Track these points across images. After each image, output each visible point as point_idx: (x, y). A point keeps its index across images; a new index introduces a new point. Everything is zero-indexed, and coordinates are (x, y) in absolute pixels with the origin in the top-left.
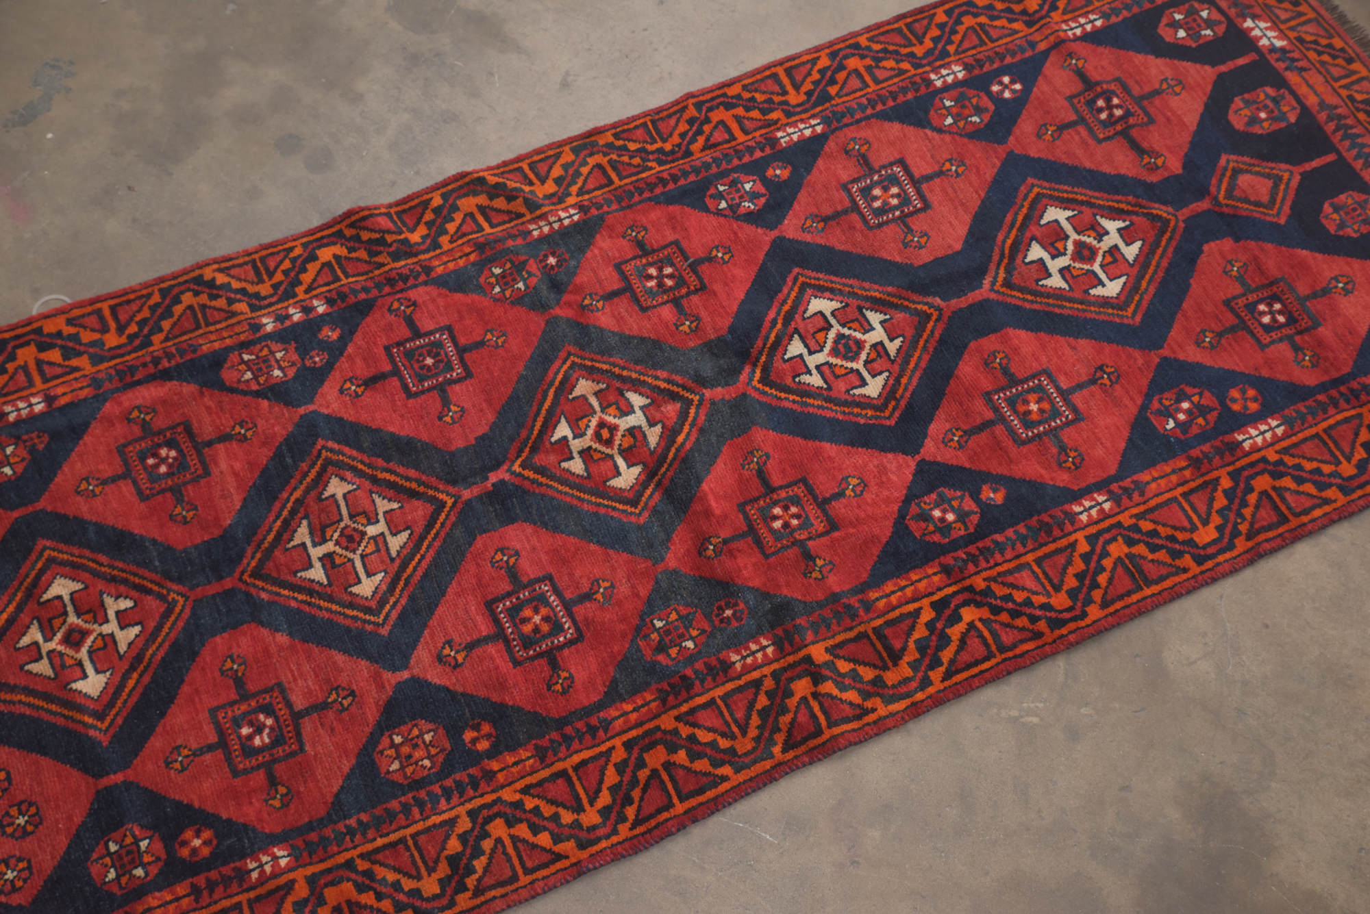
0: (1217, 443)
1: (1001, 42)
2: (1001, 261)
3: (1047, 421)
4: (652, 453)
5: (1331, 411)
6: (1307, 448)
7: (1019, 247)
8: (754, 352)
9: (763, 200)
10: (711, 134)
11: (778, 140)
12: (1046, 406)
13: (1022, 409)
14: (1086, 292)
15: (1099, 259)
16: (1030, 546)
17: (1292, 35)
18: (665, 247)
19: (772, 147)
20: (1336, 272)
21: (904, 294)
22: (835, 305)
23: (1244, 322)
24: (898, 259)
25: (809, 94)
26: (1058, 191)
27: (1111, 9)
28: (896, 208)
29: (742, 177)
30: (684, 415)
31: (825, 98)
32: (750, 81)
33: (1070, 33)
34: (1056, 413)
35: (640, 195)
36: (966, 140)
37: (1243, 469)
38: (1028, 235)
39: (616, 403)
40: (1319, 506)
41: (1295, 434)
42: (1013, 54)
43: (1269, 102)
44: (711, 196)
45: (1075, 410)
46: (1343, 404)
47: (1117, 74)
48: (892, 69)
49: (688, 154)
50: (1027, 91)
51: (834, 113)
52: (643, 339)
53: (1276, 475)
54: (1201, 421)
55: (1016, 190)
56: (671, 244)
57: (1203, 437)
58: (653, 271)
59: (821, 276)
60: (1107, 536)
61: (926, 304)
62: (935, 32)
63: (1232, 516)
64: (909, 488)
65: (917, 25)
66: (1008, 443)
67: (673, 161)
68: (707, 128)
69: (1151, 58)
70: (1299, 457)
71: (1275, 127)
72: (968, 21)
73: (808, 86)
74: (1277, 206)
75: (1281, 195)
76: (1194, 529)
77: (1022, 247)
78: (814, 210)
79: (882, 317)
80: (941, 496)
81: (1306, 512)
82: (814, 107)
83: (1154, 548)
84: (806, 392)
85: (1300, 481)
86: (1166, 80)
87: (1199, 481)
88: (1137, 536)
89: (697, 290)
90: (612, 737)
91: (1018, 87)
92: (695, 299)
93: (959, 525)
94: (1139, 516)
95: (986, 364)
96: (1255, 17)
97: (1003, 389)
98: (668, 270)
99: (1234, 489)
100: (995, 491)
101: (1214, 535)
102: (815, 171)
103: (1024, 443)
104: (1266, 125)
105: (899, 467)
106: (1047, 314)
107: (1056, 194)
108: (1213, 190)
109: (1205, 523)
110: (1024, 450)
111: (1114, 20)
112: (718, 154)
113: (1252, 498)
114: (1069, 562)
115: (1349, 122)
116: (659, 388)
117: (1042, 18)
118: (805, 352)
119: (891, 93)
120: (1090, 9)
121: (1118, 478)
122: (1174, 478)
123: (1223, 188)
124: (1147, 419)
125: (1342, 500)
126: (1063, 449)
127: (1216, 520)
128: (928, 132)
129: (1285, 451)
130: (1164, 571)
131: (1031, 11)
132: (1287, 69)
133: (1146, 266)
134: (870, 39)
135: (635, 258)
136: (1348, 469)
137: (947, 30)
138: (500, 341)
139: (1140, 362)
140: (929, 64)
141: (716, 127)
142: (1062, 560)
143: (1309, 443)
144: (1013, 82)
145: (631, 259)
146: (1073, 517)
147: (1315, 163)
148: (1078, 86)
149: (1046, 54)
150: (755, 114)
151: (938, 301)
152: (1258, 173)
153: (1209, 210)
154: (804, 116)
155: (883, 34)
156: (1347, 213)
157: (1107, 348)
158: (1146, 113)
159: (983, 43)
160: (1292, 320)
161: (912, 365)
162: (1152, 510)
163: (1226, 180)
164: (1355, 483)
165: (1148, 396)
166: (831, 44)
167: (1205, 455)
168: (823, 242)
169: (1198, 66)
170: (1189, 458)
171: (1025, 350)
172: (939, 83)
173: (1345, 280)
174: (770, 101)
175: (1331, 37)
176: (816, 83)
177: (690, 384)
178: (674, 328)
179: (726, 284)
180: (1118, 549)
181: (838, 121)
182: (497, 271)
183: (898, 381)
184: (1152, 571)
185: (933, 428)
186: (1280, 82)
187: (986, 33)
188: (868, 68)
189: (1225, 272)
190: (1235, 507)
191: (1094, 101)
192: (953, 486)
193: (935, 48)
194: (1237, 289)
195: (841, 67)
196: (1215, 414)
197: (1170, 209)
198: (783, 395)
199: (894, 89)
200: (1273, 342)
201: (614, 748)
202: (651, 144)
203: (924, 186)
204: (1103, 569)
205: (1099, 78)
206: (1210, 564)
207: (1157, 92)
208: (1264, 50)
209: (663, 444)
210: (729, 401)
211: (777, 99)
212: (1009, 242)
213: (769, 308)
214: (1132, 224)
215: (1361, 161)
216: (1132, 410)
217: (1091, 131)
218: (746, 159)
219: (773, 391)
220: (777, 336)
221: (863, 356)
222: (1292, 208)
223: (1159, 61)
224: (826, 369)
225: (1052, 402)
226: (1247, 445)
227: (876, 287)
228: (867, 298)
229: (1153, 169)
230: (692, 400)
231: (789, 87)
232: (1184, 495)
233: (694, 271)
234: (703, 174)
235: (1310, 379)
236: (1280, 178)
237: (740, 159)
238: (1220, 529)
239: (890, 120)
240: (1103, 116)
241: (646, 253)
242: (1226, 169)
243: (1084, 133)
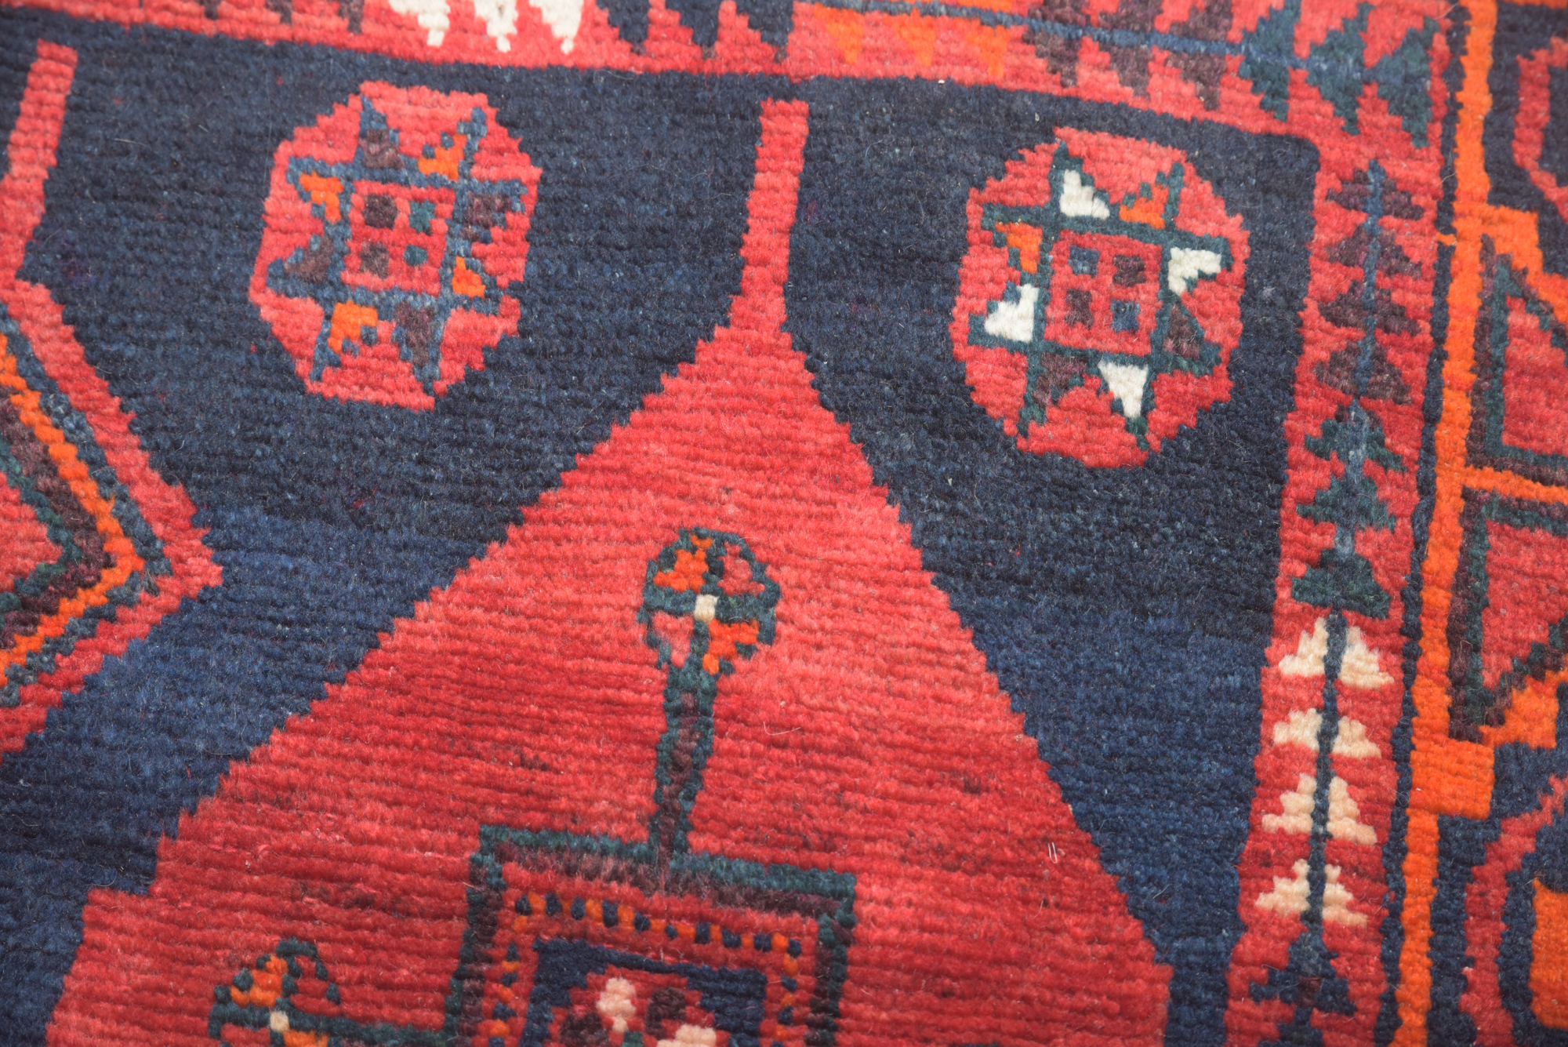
20: (628, 567)
74: (108, 523)
75: (65, 454)
156: (370, 258)
173: (692, 565)
222: (173, 470)
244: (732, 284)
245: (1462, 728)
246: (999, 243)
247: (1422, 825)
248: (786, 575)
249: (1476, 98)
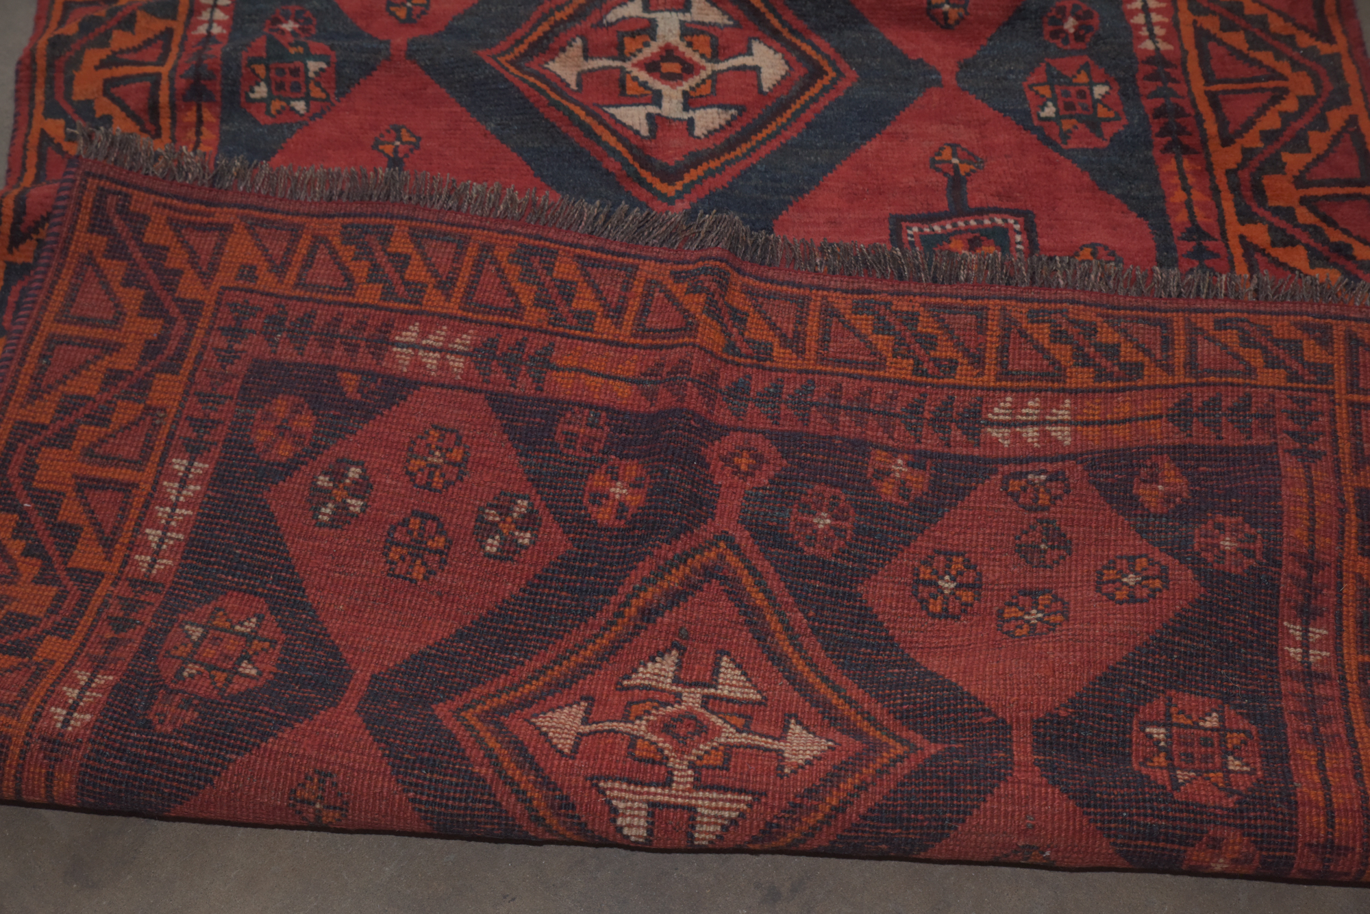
4: (738, 25)
90: (1223, 234)
138: (406, 137)
182: (261, 91)
201: (1242, 237)
209: (730, 6)
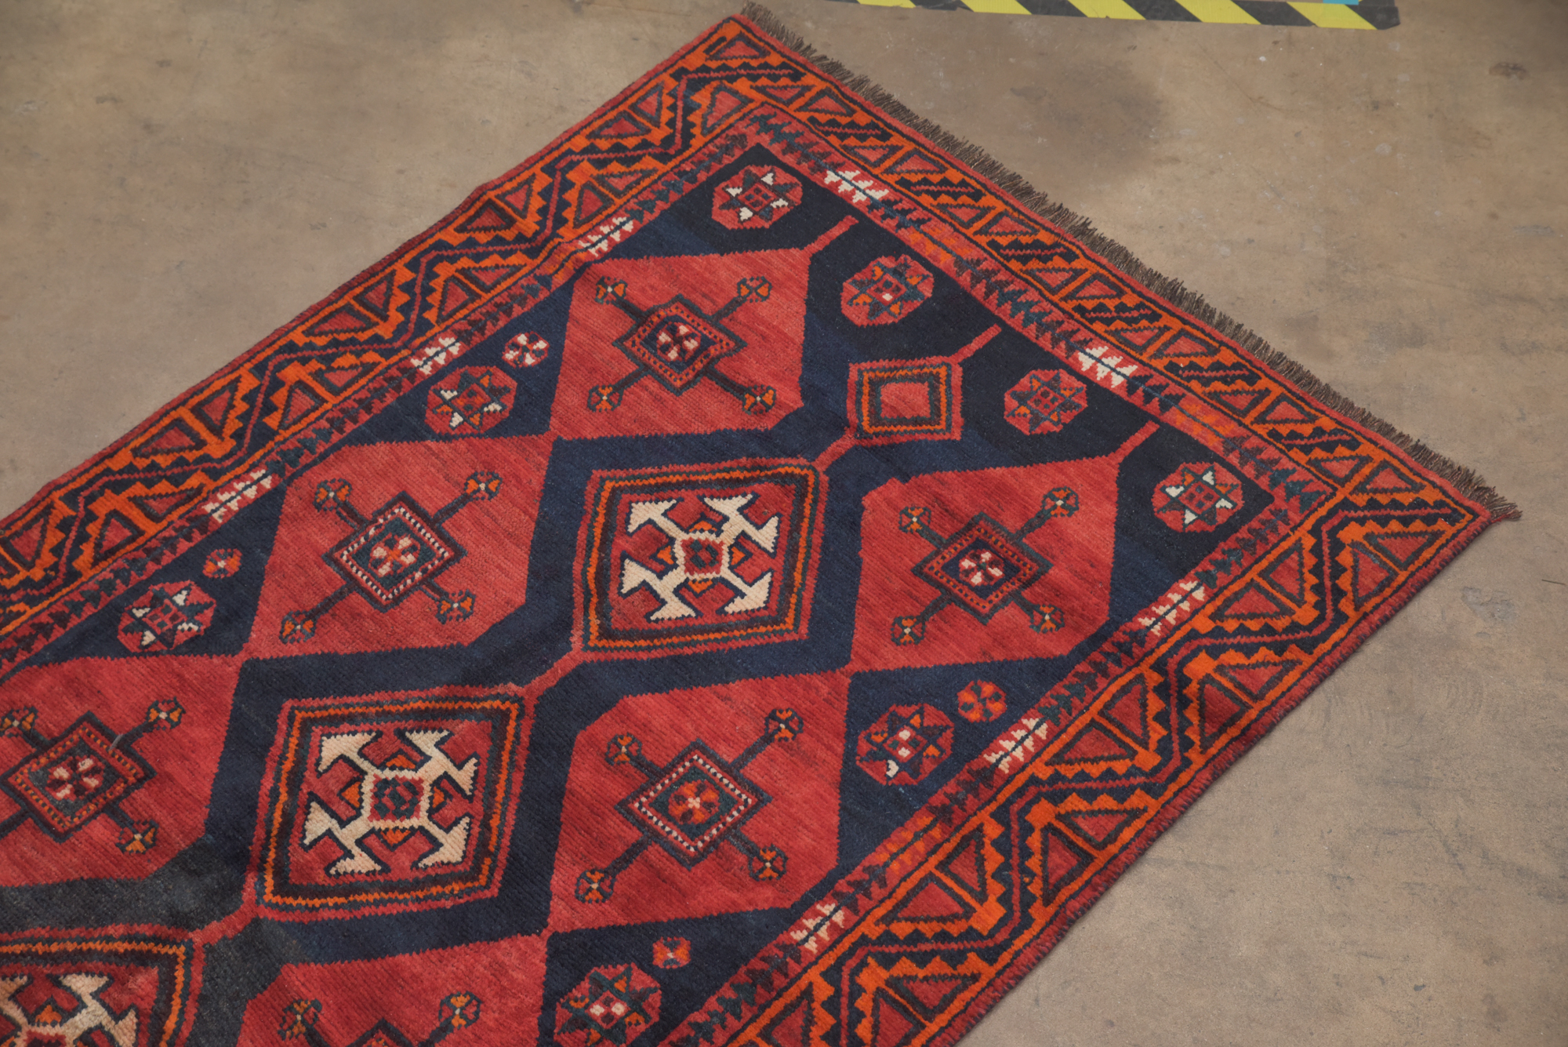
0: (964, 776)
1: (499, 288)
2: (587, 601)
3: (720, 818)
5: (1101, 683)
6: (1085, 746)
7: (608, 575)
8: (255, 849)
9: (209, 613)
10: (102, 536)
11: (208, 516)
12: (711, 796)
13: (678, 811)
14: (721, 611)
15: (726, 559)
16: (747, 1015)
17: (892, 179)
18: (71, 730)
19: (203, 529)
20: (1048, 487)
21: (459, 691)
22: (362, 739)
23: (948, 591)
24: (438, 643)
25: (238, 435)
26: (640, 477)
27: (640, 203)
28: (413, 568)
29: (168, 587)
30: (166, 984)
31: (265, 435)
32: (142, 440)
33: (593, 251)
34: (730, 802)
35: (11, 660)
36: (489, 441)
37: (1009, 802)
38: (615, 553)
39: (52, 1001)
40: (1127, 823)
41: (1064, 731)
42: (522, 301)
43: (889, 278)
44: (126, 630)
45: (754, 789)
46: (1114, 669)
47: (675, 291)
48: (352, 367)
49: (73, 575)
50: (556, 347)
51: (283, 454)
52: (71, 885)
53: (1057, 798)
54: (932, 750)
55: (581, 492)
56: (80, 721)
57: (943, 773)
58: (62, 773)
59: (328, 702)
60: (852, 963)
61: (497, 696)
62: (402, 298)
63: (1015, 876)
64: (545, 984)
65: (371, 294)
66: (672, 868)
67: (51, 594)
68: (93, 529)
69: (716, 256)
70: (1079, 761)
71: (908, 309)
72: (444, 270)
73: (233, 425)
74: (943, 418)
75: (944, 400)
76: (969, 912)
77: (613, 573)
78: (292, 606)
79: (436, 736)
80: (594, 980)
81: (1112, 838)
82: (250, 454)
83: (922, 960)
84: (351, 886)
85: (1090, 795)
86: (743, 282)
87: (956, 840)
88: (893, 949)
89: (140, 781)
91: (541, 345)
92: (140, 795)
93: (635, 1016)
94: (889, 918)
95: (609, 760)
96: (836, 167)
97: (643, 791)
98: (87, 764)
99: (1005, 835)
100: (673, 947)
101: (999, 911)
102: (278, 547)
103: (695, 861)
104: (895, 309)
105: (523, 957)
106: (675, 659)
107: (639, 483)
108: (852, 417)
109: (982, 898)
110: (698, 871)
111: (648, 217)
112: (121, 563)
113: (1035, 841)
114: (810, 1021)
115: (1002, 276)
116: (116, 953)
117: (548, 240)
118: (334, 824)
119: (360, 402)
120: (610, 210)
121: (843, 870)
122: (920, 846)
123: (865, 412)
124: (858, 771)
125: (1153, 805)
126: (753, 852)
127: (996, 889)
128: (430, 443)
129: (1058, 759)
130: (946, 989)
131: (529, 234)
132: (899, 226)
133: (793, 551)
134: (307, 333)
135: (27, 760)
136: (1148, 759)
137: (417, 290)
139: (825, 690)
140: (405, 346)
141: (106, 523)
142: (797, 1020)
143: (1085, 737)
144: (532, 340)
145: (21, 764)
146: (795, 950)
147: (976, 345)
148: (626, 323)
149: (568, 288)
150: (163, 487)
151: (513, 687)
152: (904, 379)
153: (856, 448)
154: (239, 470)
155: (325, 319)
156: (1037, 402)
157: (773, 685)
158: (731, 336)
159: (474, 296)
160: (1011, 571)
161: (500, 795)
162: (903, 903)
163: (865, 399)
164: (1163, 776)
165: (850, 737)
166: (251, 354)
167: (952, 798)
168: (318, 649)
169: (781, 252)
170: (932, 810)
171: (658, 722)
172: (427, 370)
173: (1063, 494)
174: (181, 462)
175: (942, 170)
176: (245, 417)
177: (166, 931)
178: (118, 851)
179: (184, 758)
180: (873, 977)
181: (293, 463)
183: (486, 825)
184: (930, 994)
185: (557, 881)
186: (897, 248)
187: (475, 281)
188: (317, 375)
189: (903, 529)
190: (1015, 861)
191: (654, 338)
192: (611, 961)
193: (407, 321)
194: (925, 548)
195: (277, 384)
196: (949, 734)
197: (803, 461)
198: (317, 902)
199: (363, 395)
200: (995, 608)
202: (9, 576)
203: (447, 525)
204: (861, 1015)
205: (651, 304)
206: (1006, 957)
207: (736, 303)
208: (862, 209)
210: (234, 939)
211: (190, 456)
212: (592, 571)
213: (261, 774)
214: (756, 496)
215: (1033, 326)
216: (832, 762)
217: (661, 380)
218: (167, 558)
219: (301, 901)
220: (284, 814)
221: (424, 804)
222: (964, 414)
223: (727, 259)
224: (372, 841)
225: (718, 788)
226: (1004, 766)
227: (415, 693)
228: (406, 715)
229: (762, 410)
230: (175, 956)
231: (205, 434)
232: (942, 866)
233: (129, 753)
234: (105, 599)
235: (1059, 647)
236: (937, 377)
237: (157, 561)
238: (1004, 900)
239: (371, 441)
240: (673, 354)
241: (44, 748)
242: (860, 384)
243: (653, 386)
244: (1114, 449)
245: (1212, 617)
246: (1183, 475)
247: (1186, 628)
248: (1083, 508)
249: (1322, 512)
